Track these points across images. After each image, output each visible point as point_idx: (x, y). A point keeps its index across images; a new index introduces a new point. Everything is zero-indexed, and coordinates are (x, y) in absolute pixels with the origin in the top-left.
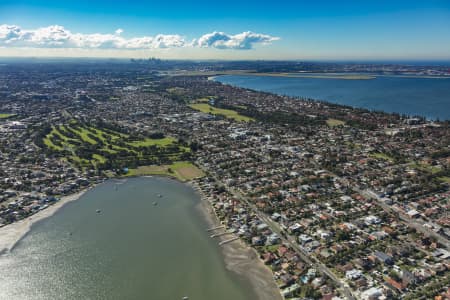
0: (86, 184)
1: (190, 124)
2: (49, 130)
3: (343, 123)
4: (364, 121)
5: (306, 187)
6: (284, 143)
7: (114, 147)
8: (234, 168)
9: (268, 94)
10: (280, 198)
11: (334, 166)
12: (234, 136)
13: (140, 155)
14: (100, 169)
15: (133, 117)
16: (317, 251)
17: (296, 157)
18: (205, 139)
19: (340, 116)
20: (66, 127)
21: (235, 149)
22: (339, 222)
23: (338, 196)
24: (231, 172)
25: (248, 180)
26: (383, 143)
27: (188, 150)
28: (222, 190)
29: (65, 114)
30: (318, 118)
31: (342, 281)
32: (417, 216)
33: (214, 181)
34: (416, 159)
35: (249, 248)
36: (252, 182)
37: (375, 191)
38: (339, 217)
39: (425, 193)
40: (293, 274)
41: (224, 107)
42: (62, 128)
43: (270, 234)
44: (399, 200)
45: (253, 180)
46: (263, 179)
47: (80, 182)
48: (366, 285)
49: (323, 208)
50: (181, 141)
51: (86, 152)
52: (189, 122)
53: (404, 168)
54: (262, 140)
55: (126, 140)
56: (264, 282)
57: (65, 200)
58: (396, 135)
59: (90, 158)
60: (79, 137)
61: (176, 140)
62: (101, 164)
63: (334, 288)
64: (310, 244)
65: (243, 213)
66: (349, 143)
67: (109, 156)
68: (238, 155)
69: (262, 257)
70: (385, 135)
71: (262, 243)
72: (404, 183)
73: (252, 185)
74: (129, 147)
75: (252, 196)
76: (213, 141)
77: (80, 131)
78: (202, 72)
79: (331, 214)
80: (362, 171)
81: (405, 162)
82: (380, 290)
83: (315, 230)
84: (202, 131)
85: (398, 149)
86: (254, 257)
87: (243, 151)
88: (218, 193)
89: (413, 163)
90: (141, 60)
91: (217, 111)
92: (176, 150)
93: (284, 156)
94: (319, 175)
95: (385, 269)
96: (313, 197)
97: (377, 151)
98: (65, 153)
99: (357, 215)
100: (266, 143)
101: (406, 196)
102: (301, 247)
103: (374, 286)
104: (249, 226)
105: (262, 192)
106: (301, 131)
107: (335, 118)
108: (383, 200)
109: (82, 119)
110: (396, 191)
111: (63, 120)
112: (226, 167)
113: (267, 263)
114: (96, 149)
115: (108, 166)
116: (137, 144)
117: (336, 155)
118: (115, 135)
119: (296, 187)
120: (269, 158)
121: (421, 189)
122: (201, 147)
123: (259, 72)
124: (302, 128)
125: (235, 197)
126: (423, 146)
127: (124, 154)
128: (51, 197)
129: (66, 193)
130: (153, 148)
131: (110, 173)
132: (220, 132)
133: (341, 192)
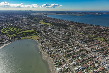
0: (11, 41)
2: (2, 28)
3: (74, 26)
4: (79, 26)
5: (63, 41)
6: (60, 31)
7: (18, 32)
8: (47, 37)
9: (58, 19)
10: (57, 43)
11: (70, 36)
12: (48, 29)
13: (25, 34)
14: (14, 38)
15: (24, 25)
16: (63, 55)
17: (62, 34)
18: (41, 30)
19: (74, 24)
20: (7, 27)
21: (48, 32)
22: (69, 48)
23: (70, 42)
24: (46, 38)
25: (50, 39)
26: (83, 30)
27: (37, 33)
29: (7, 24)
30: (68, 25)
31: (67, 61)
32: (86, 47)
33: (42, 40)
34: (89, 34)
35: (48, 55)
37: (78, 41)
38: (69, 47)
39: (89, 42)
40: (57, 60)
41: (47, 22)
42: (6, 28)
43: (53, 52)
44: (83, 43)
46: (53, 39)
47: (9, 41)
48: (72, 61)
49: (66, 45)
50: (35, 30)
51: (11, 33)
52: (37, 26)
53: (86, 36)
55: (21, 30)
56: (50, 62)
57: (5, 45)
58: (86, 29)
59: (12, 35)
60: (10, 30)
61: (34, 30)
62: (15, 36)
63: (65, 62)
64: (62, 53)
65: (47, 47)
66: (75, 31)
67: (17, 34)
68: (48, 34)
69: (51, 57)
70: (83, 29)
71: (51, 53)
72: (85, 39)
73: (51, 41)
74: (22, 32)
75: (50, 43)
76: (43, 31)
77: (10, 28)
78: (42, 14)
79: (68, 47)
80: (76, 37)
81: (86, 35)
82: (75, 63)
83: (63, 50)
84: (40, 28)
85: (85, 32)
86: (49, 57)
87: (50, 32)
88: (42, 43)
89: (88, 35)
90: (27, 11)
91: (45, 23)
92: (34, 33)
93: (59, 34)
94: (66, 38)
95: (77, 58)
96: (64, 43)
97: (81, 32)
98: (6, 34)
99: (73, 47)
100: (56, 30)
101: (85, 42)
102: (60, 54)
103: (74, 62)
104: (49, 50)
105: (53, 42)
106: (64, 28)
107: (72, 25)
108: (80, 43)
109: (11, 25)
110: (83, 41)
111: (6, 26)
113: (52, 58)
114: (14, 33)
115: (16, 37)
116: (24, 31)
117: (71, 34)
118: (19, 29)
119: (61, 41)
120: (56, 34)
121: (89, 41)
122: (40, 32)
123: (56, 14)
125: (46, 43)
126: (91, 31)
127: (21, 34)
128: (2, 44)
129: (5, 43)
130: (28, 32)
131: (17, 38)
132: (45, 28)
133: (71, 42)
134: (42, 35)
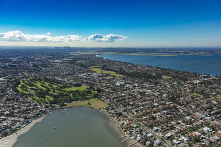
0: (45, 112)
1: (94, 79)
2: (19, 83)
3: (170, 77)
4: (182, 77)
5: (165, 111)
6: (145, 88)
7: (56, 91)
8: (123, 102)
9: (128, 63)
10: (154, 118)
11: (175, 100)
12: (118, 84)
13: (71, 95)
14: (51, 104)
15: (63, 75)
17: (154, 95)
18: (103, 87)
19: (168, 74)
20: (28, 81)
21: (121, 92)
22: (190, 132)
23: (183, 116)
25: (132, 108)
26: (195, 87)
27: (96, 92)
28: (120, 114)
29: (26, 74)
30: (157, 75)
33: (114, 109)
34: (214, 96)
36: (135, 110)
38: (189, 128)
41: (108, 70)
42: (26, 82)
43: (155, 140)
44: (215, 118)
45: (135, 108)
46: (141, 108)
47: (41, 111)
49: (179, 123)
50: (91, 88)
51: (42, 94)
52: (92, 77)
53: (210, 101)
54: (133, 87)
55: (61, 87)
57: (34, 122)
58: (199, 83)
59: (44, 97)
60: (36, 86)
61: (89, 87)
62: (51, 101)
64: (180, 145)
65: (137, 127)
66: (177, 88)
67: (54, 96)
68: (123, 94)
70: (194, 83)
71: (152, 145)
72: (214, 109)
73: (136, 111)
74: (64, 91)
75: (138, 117)
76: (108, 88)
77: (36, 83)
78: (92, 53)
79: (184, 127)
80: (190, 102)
81: (209, 97)
83: (179, 137)
84: (100, 82)
85: (203, 91)
87: (126, 92)
88: (119, 116)
89: (214, 98)
90: (60, 47)
91: (105, 72)
92: (90, 92)
93: (147, 95)
94: (169, 105)
96: (171, 117)
97: (193, 92)
98: (30, 95)
99: (198, 127)
100: (136, 88)
101: (218, 116)
104: (142, 135)
105: (143, 115)
106: (151, 82)
108: (208, 118)
109: (36, 77)
110: (212, 113)
111: (25, 77)
112: (119, 101)
114: (47, 93)
115: (55, 102)
116: (68, 89)
117: (174, 94)
118: (55, 85)
119: (160, 112)
120: (140, 96)
122: (102, 91)
123: (120, 53)
124: (151, 80)
125: (129, 118)
126: (215, 89)
127: (62, 95)
128: (27, 120)
129: (35, 117)
130: (77, 91)
131: (57, 106)
132: (111, 83)
133: (184, 114)
134: (110, 98)
